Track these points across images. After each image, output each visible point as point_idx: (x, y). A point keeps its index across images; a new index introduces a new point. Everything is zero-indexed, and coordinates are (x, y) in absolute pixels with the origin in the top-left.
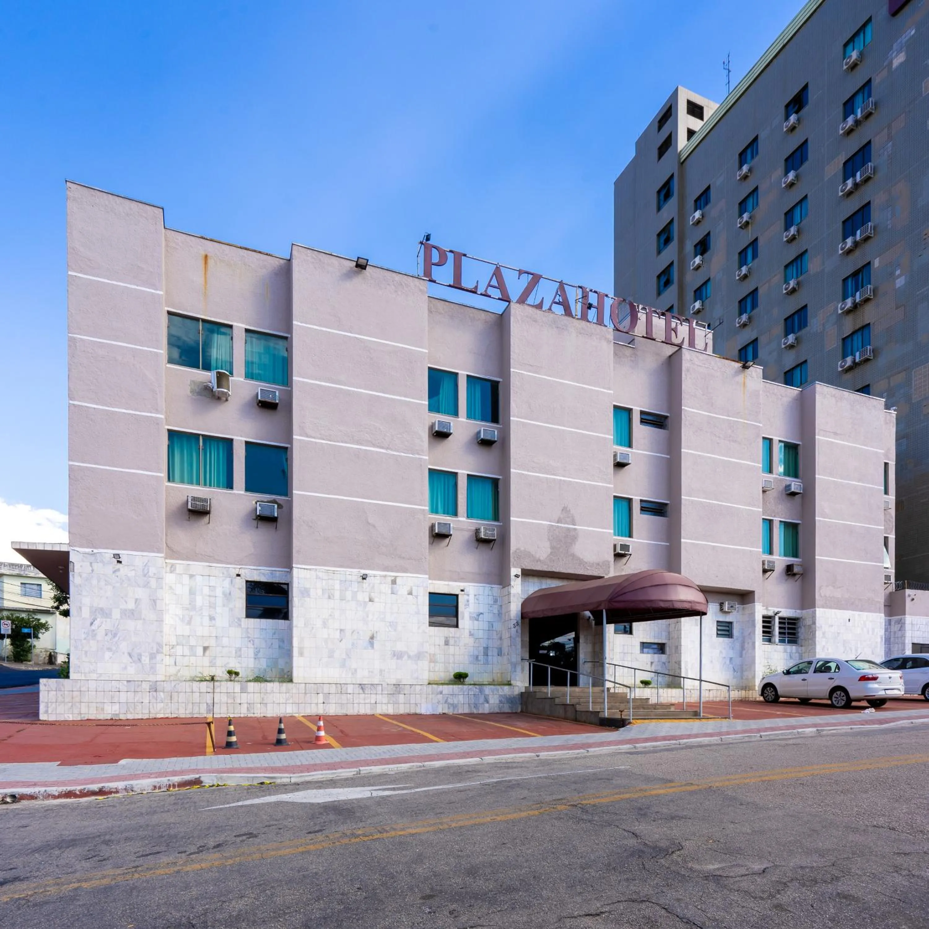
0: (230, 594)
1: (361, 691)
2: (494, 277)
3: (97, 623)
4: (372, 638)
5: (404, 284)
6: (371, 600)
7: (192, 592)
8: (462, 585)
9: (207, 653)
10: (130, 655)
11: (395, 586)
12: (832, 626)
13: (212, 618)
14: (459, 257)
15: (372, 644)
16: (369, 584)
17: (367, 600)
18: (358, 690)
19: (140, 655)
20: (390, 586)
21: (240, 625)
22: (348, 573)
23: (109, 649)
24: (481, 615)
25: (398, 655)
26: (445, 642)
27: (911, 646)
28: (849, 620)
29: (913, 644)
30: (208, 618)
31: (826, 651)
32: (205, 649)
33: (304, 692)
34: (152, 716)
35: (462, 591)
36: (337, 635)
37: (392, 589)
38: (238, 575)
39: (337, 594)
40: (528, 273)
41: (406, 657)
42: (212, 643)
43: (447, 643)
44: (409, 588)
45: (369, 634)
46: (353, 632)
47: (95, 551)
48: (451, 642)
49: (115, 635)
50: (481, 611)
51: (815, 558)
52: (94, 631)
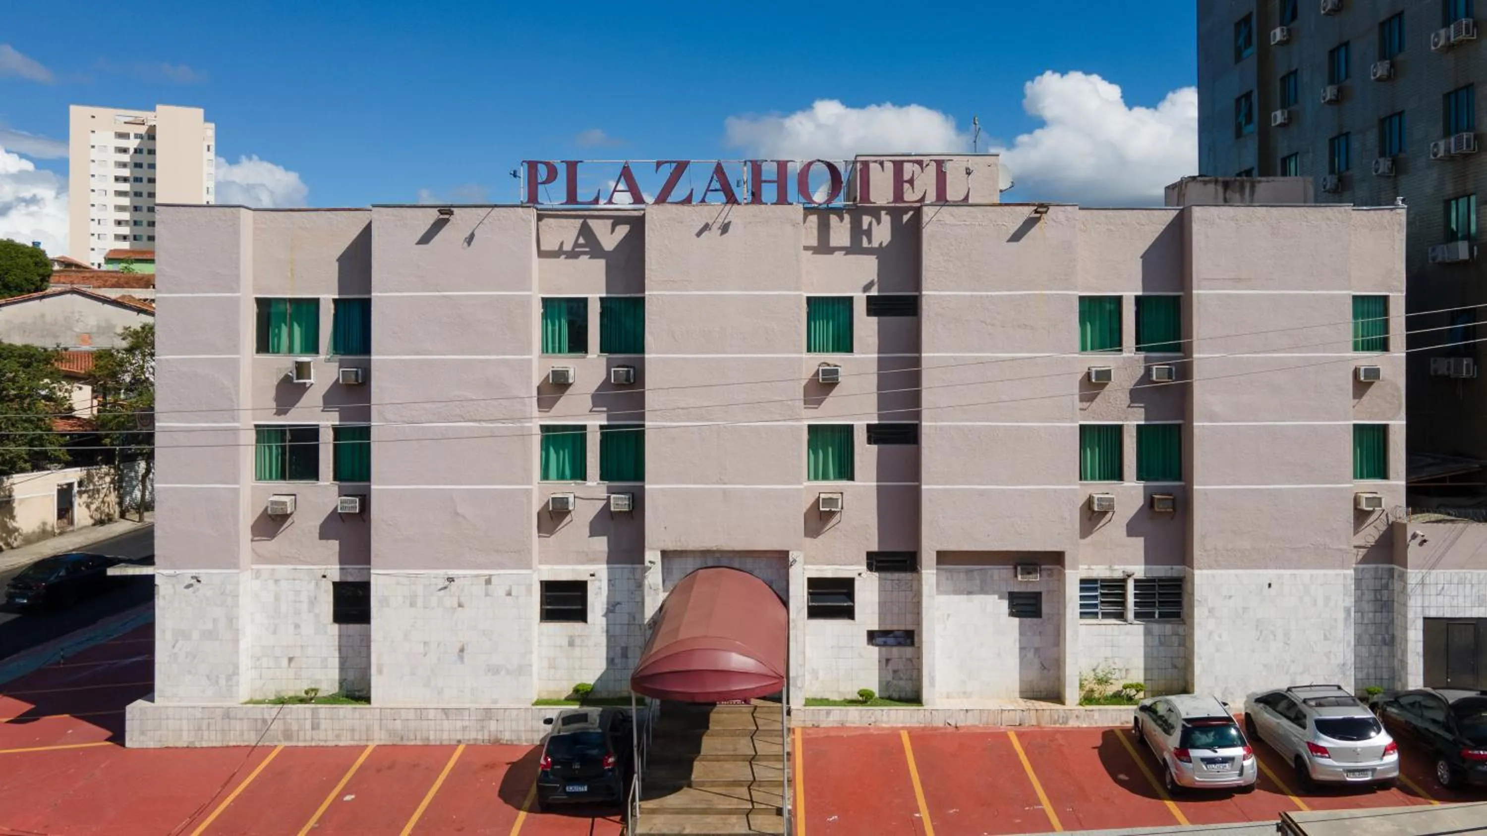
0: (315, 598)
1: (444, 717)
2: (622, 178)
3: (179, 645)
4: (462, 650)
5: (501, 218)
6: (460, 605)
7: (277, 598)
8: (592, 568)
9: (292, 665)
10: (208, 677)
11: (489, 586)
12: (1230, 597)
13: (297, 626)
14: (572, 167)
15: (461, 658)
16: (458, 587)
17: (456, 605)
18: (440, 715)
19: (218, 677)
20: (484, 587)
21: (326, 632)
22: (433, 576)
23: (190, 672)
24: (618, 606)
25: (494, 670)
26: (569, 642)
27: (1420, 624)
28: (1270, 585)
29: (1425, 619)
30: (293, 626)
31: (1218, 639)
32: (291, 660)
33: (379, 717)
34: (225, 744)
35: (592, 575)
36: (421, 648)
37: (486, 590)
38: (324, 576)
39: (420, 602)
40: (671, 162)
41: (503, 673)
42: (297, 653)
43: (571, 644)
44: (507, 588)
45: (459, 646)
46: (438, 645)
47: (178, 572)
48: (578, 642)
49: (195, 657)
50: (618, 600)
51: (1192, 489)
52: (175, 654)
